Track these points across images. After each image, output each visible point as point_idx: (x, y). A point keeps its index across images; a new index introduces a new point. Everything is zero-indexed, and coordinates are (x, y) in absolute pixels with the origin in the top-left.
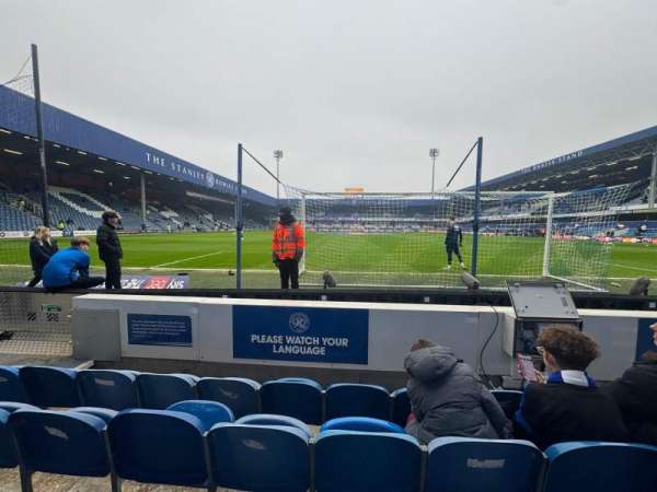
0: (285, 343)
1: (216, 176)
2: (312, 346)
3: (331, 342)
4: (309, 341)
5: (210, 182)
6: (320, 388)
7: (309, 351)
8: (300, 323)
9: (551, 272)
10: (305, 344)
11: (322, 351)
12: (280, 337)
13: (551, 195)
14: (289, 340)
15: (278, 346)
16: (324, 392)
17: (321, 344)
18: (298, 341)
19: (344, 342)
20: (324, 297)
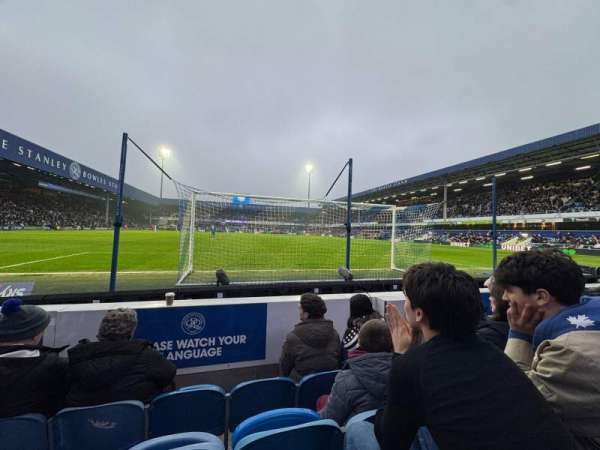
0: (175, 349)
1: (83, 168)
2: (207, 348)
3: (228, 340)
4: (204, 342)
5: (75, 173)
6: (222, 391)
7: (204, 353)
8: (195, 324)
9: (397, 265)
10: (199, 347)
11: (218, 352)
12: (170, 343)
13: (394, 209)
14: (181, 344)
15: (166, 353)
16: (228, 395)
17: (218, 344)
18: (191, 344)
19: (242, 339)
20: (220, 295)
